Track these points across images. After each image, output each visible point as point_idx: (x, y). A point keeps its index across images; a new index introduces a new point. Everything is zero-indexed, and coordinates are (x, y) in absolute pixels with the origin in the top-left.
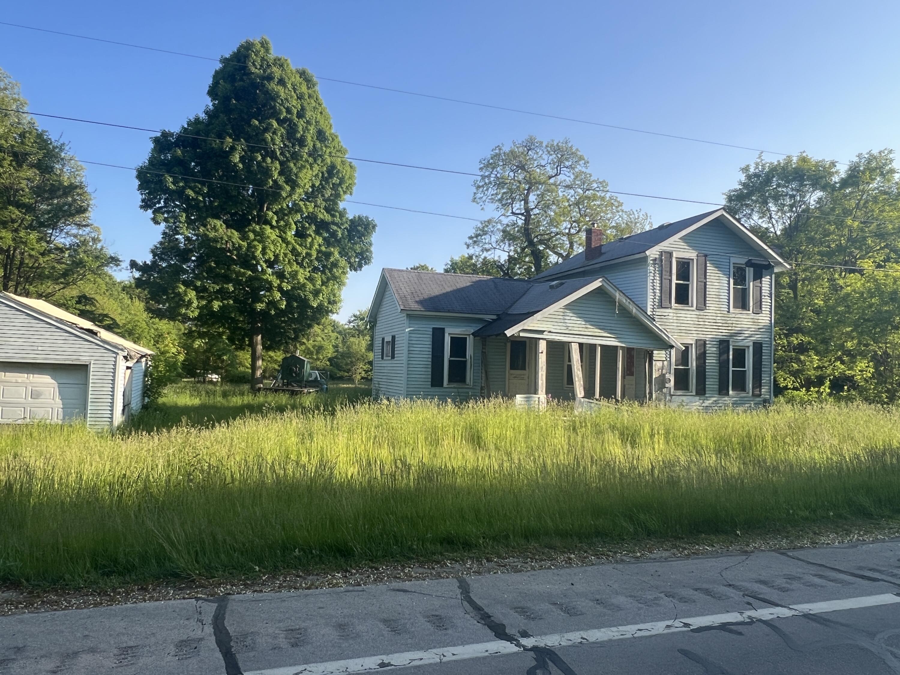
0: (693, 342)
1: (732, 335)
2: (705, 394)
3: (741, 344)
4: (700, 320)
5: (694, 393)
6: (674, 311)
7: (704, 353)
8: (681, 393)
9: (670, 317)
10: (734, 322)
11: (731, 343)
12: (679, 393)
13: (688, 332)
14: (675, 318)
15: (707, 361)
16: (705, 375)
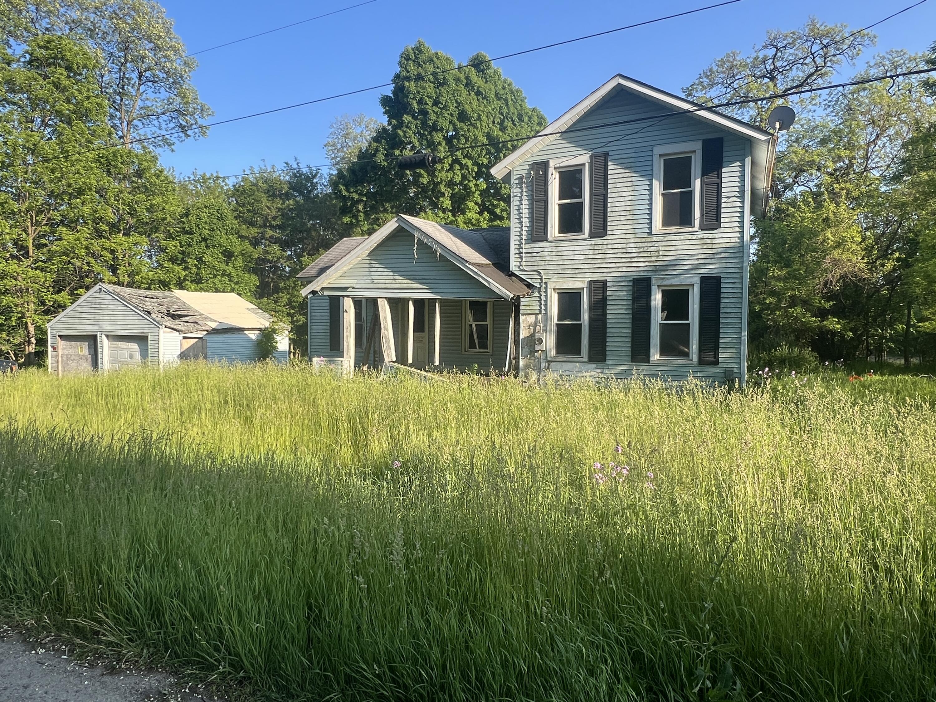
0: (585, 285)
1: (656, 270)
2: (605, 360)
3: (675, 281)
4: (597, 252)
5: (586, 359)
6: (553, 244)
7: (604, 300)
8: (565, 359)
9: (546, 254)
10: (661, 248)
11: (653, 281)
12: (562, 358)
13: (575, 272)
14: (554, 254)
15: (608, 312)
16: (606, 332)
